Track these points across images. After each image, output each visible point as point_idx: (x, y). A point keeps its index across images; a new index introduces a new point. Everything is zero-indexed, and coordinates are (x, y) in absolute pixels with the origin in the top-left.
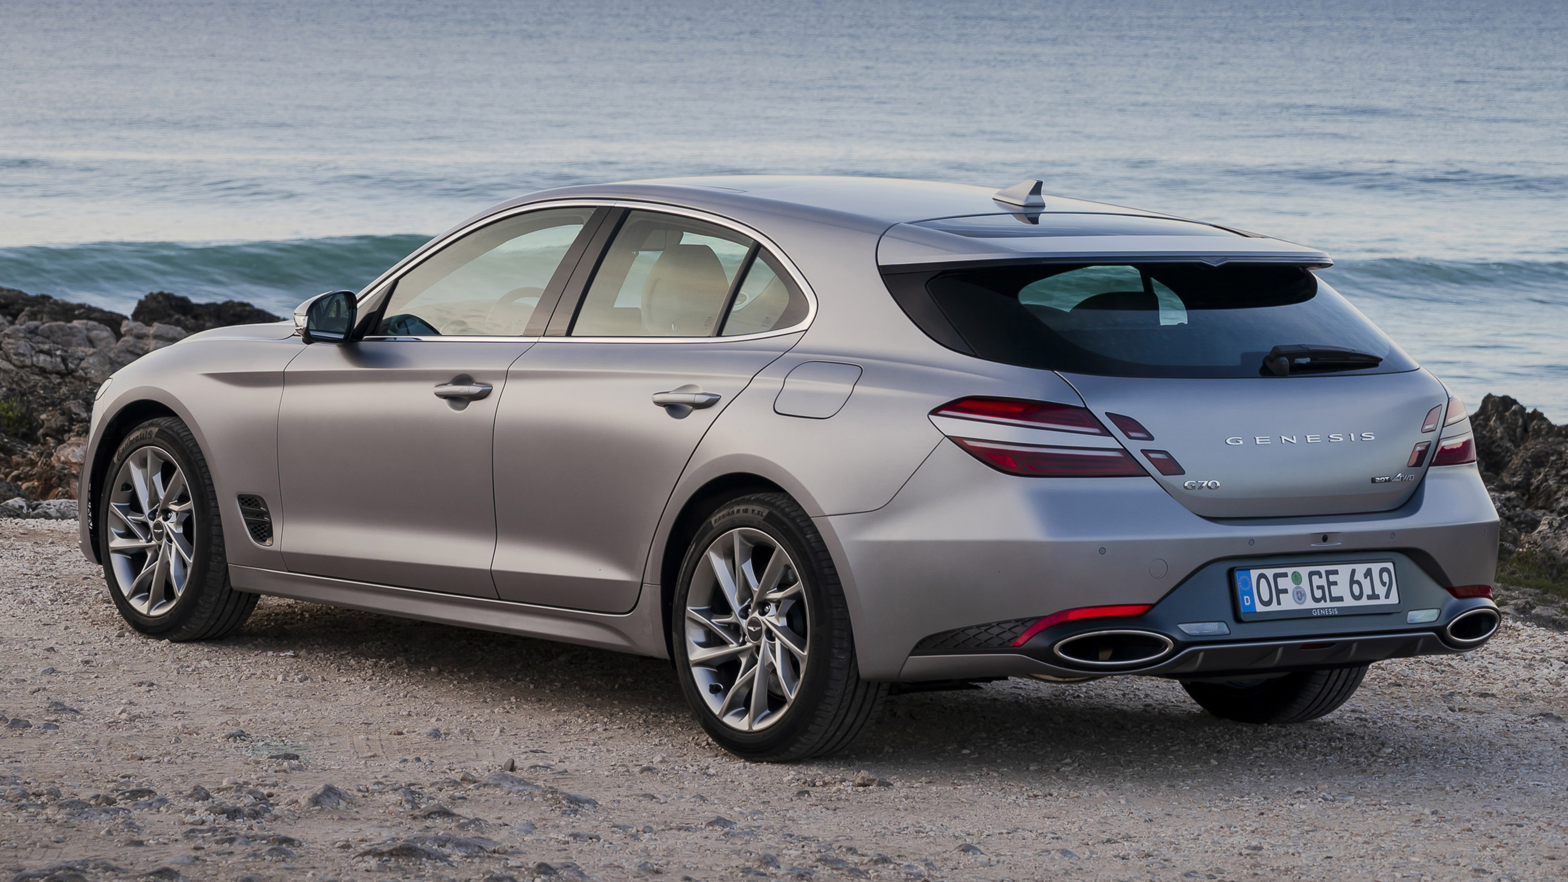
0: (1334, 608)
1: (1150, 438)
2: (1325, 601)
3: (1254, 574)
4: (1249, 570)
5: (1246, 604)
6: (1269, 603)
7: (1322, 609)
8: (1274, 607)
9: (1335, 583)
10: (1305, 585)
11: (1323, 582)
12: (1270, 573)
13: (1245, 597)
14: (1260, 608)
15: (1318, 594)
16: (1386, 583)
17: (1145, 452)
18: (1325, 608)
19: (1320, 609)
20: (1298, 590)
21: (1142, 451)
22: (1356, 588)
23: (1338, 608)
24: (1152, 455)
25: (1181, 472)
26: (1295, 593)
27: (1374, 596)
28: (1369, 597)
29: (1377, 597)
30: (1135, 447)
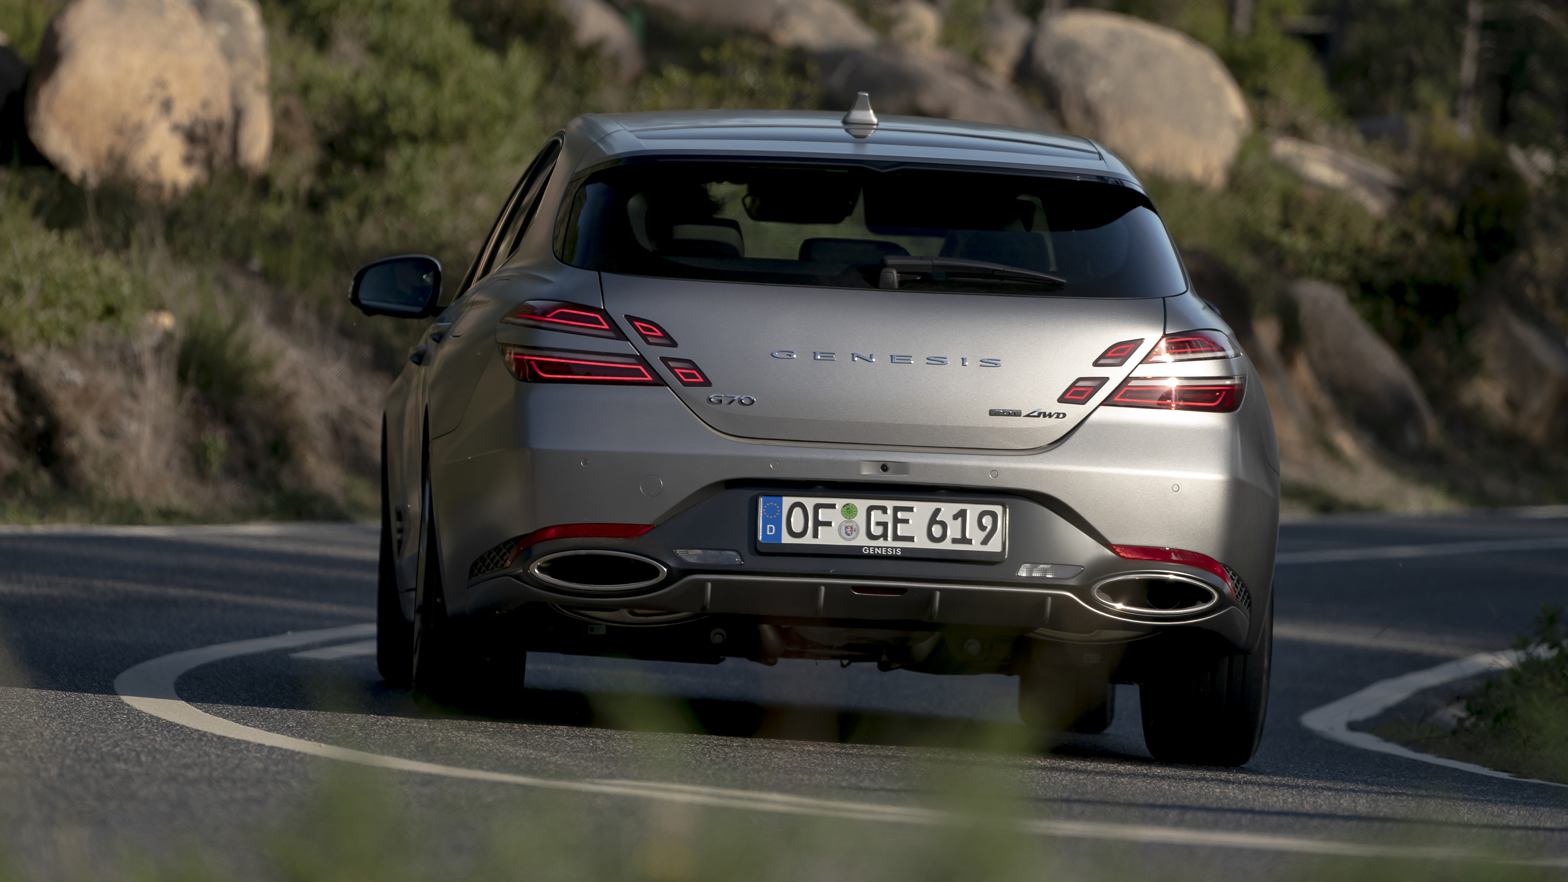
0: (896, 548)
1: (674, 344)
2: (886, 539)
3: (787, 501)
4: (781, 496)
5: (768, 533)
6: (803, 534)
7: (878, 548)
8: (808, 540)
9: (906, 521)
10: (860, 519)
11: (888, 518)
12: (810, 502)
13: (768, 526)
14: (786, 539)
15: (876, 530)
16: (986, 527)
17: (664, 360)
18: (882, 547)
19: (875, 547)
20: (848, 524)
21: (661, 358)
22: (937, 531)
23: (903, 549)
24: (672, 364)
25: (707, 383)
26: (843, 528)
27: (964, 540)
28: (955, 541)
29: (969, 542)
30: (654, 354)
